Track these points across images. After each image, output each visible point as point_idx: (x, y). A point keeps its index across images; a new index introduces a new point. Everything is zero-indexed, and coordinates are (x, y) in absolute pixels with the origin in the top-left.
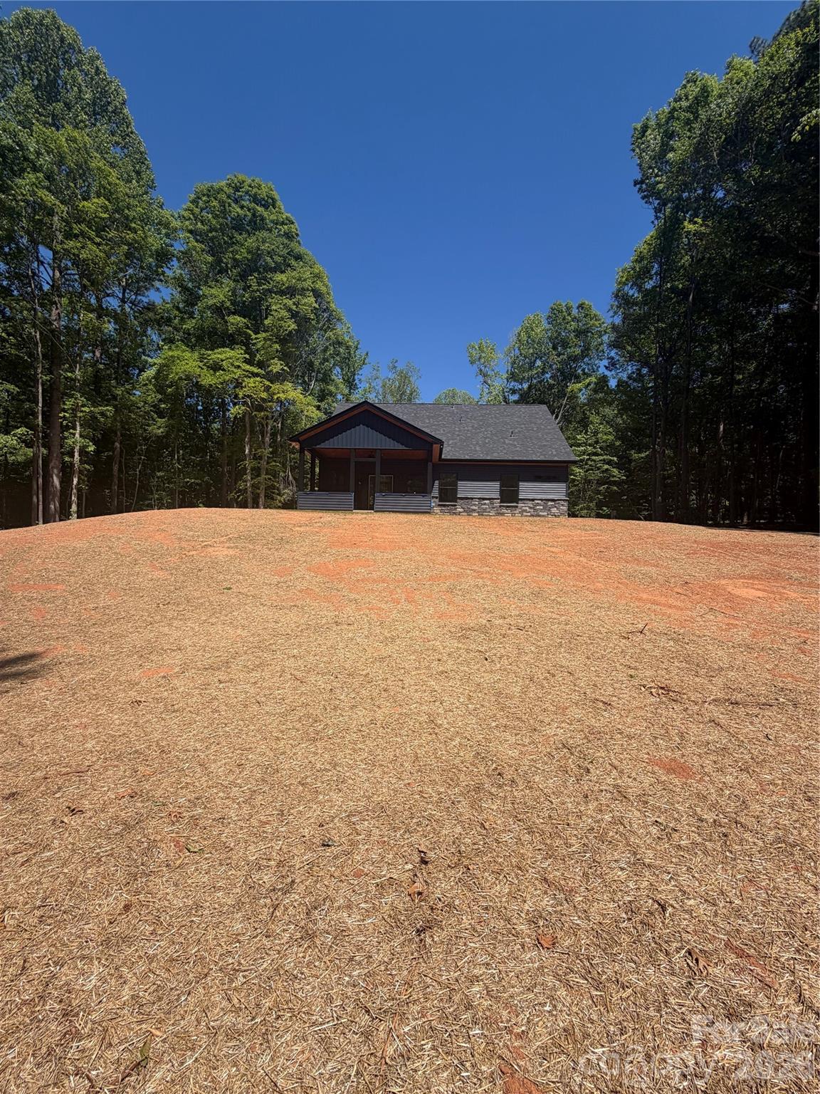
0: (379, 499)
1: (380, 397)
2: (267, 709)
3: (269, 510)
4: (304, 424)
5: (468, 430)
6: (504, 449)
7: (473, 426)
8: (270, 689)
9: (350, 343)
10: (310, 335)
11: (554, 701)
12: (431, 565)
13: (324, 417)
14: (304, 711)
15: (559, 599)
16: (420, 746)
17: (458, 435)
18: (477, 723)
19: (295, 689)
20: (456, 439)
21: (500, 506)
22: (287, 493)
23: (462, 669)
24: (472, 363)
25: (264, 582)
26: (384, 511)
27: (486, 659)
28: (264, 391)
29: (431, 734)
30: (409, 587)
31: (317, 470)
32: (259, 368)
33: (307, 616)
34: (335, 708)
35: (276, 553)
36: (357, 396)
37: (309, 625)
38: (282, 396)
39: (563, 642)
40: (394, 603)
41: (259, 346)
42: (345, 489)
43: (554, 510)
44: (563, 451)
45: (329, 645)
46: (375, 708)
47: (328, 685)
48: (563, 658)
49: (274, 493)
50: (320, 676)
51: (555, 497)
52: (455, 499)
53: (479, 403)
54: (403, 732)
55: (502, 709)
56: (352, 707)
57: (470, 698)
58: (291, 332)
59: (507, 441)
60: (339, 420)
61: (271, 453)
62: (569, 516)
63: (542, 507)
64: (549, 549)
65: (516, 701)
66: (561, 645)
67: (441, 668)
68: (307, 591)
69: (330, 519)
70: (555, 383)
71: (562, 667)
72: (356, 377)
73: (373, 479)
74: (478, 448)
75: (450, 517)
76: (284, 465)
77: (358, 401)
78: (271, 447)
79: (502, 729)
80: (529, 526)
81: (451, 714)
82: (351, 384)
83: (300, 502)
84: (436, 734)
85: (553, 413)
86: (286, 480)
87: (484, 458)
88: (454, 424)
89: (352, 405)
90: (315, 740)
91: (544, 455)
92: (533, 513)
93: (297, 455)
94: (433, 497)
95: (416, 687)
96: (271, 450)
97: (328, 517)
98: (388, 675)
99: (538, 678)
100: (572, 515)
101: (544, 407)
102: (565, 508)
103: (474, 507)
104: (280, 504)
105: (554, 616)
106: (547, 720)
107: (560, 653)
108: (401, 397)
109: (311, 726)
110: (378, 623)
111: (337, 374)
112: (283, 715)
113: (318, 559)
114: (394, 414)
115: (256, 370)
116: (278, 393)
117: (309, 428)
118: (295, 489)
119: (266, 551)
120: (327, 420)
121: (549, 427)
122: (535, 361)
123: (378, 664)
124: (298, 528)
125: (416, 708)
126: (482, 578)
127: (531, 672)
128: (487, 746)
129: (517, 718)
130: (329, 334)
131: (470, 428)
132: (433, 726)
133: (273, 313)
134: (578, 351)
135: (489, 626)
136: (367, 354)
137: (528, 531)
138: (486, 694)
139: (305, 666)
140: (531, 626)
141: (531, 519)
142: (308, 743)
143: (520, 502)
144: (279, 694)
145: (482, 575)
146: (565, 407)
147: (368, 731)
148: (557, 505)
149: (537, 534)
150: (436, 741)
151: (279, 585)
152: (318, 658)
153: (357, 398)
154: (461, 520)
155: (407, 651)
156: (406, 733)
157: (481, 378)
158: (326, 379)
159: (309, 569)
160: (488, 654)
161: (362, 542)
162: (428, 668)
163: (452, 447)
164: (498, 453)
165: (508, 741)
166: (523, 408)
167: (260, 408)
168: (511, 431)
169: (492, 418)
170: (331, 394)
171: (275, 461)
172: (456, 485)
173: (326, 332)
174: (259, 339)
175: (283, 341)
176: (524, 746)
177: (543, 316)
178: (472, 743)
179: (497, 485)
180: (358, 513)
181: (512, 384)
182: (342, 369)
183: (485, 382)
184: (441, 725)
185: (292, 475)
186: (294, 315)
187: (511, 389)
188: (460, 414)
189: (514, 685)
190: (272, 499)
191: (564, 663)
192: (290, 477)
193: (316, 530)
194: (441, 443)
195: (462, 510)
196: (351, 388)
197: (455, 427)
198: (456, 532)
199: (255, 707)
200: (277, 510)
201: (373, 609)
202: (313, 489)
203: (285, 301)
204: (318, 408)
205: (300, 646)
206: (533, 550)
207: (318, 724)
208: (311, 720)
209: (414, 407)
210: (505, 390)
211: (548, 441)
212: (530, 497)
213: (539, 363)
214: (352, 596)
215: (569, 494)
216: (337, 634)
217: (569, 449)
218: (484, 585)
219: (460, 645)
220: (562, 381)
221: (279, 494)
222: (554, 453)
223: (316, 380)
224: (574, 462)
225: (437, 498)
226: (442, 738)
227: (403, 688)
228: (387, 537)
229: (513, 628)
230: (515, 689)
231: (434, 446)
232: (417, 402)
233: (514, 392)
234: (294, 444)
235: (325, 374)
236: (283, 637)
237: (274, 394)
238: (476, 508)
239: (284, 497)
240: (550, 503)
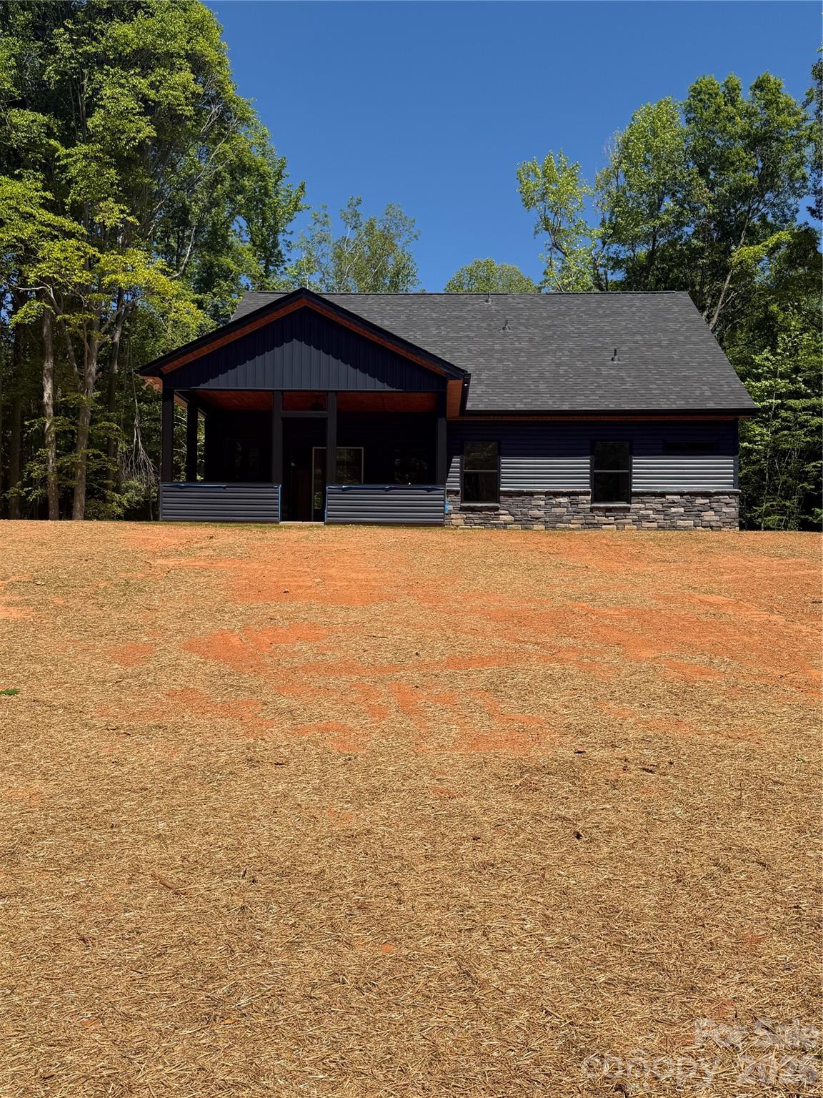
0: (335, 497)
1: (332, 282)
2: (104, 953)
3: (96, 524)
4: (172, 339)
5: (521, 350)
6: (599, 386)
7: (531, 340)
8: (107, 909)
9: (267, 169)
10: (184, 152)
11: (730, 926)
12: (450, 633)
13: (211, 324)
14: (184, 957)
15: (730, 705)
16: (443, 1028)
17: (500, 361)
18: (565, 976)
19: (163, 908)
20: (494, 368)
21: (592, 509)
22: (136, 486)
23: (527, 857)
24: (528, 204)
25: (89, 678)
26: (348, 523)
27: (579, 836)
28: (84, 267)
29: (464, 1002)
30: (404, 681)
31: (201, 437)
32: (76, 219)
33: (185, 747)
34: (254, 949)
35: (115, 615)
36: (283, 278)
37: (190, 767)
38: (122, 278)
39: (744, 797)
40: (373, 716)
41: (73, 172)
42: (263, 477)
43: (709, 516)
44: (726, 388)
45: (235, 808)
46: (340, 947)
47: (235, 898)
48: (745, 831)
49: (106, 486)
50: (217, 879)
51: (712, 488)
52: (494, 495)
53: (543, 291)
54: (406, 996)
55: (618, 945)
56: (292, 946)
57: (546, 921)
58: (142, 142)
59: (604, 371)
60: (248, 330)
61: (98, 400)
62: (742, 527)
63: (682, 510)
64: (702, 597)
65: (648, 925)
66: (738, 803)
67: (481, 857)
68: (185, 696)
69: (230, 540)
70: (705, 245)
71: (744, 850)
72: (280, 238)
73: (322, 455)
74: (542, 386)
75: (484, 533)
76: (127, 427)
77: (284, 290)
78: (97, 387)
79: (620, 989)
80: (657, 550)
81: (508, 956)
82: (269, 253)
83: (166, 505)
84: (477, 1002)
85: (702, 308)
86: (131, 456)
87: (555, 407)
88: (492, 336)
89: (273, 298)
90: (210, 1019)
91: (685, 398)
92: (662, 523)
93: (158, 406)
94: (450, 492)
95: (430, 900)
96: (98, 393)
97: (227, 536)
98: (368, 874)
99: (693, 876)
100: (748, 524)
101: (684, 297)
102: (733, 511)
103: (536, 513)
104: (119, 511)
105: (721, 741)
106: (718, 967)
107: (739, 821)
108: (376, 280)
109: (202, 988)
110: (341, 761)
111: (239, 234)
112: (140, 966)
113: (208, 625)
114: (365, 316)
115: (69, 224)
116: (114, 272)
117: (180, 349)
118: (153, 478)
119: (92, 611)
120: (218, 331)
121: (694, 339)
122: (661, 200)
123: (343, 849)
124: (160, 561)
125: (430, 945)
126: (561, 661)
127: (677, 862)
128: (588, 1026)
129: (653, 964)
130: (222, 146)
131: (524, 345)
132: (468, 983)
133: (105, 102)
134: (750, 178)
135: (580, 764)
136: (302, 187)
137: (655, 561)
138: (580, 912)
139: (184, 858)
140: (671, 763)
141: (660, 534)
142: (196, 1026)
143: (634, 499)
144: (129, 920)
145: (560, 655)
146: (728, 295)
147: (326, 997)
148: (714, 505)
149: (673, 566)
150: (476, 1016)
151: (123, 684)
152: (211, 839)
153: (282, 282)
154: (511, 539)
155: (405, 820)
156: (410, 1001)
157: (547, 239)
158: (216, 242)
159: (190, 647)
160: (580, 824)
161: (301, 587)
162: (453, 856)
163: (487, 386)
164: (587, 396)
165: (635, 1014)
166: (638, 300)
167: (73, 304)
168: (613, 348)
169: (571, 321)
170: (227, 274)
171: (108, 419)
172: (497, 466)
173: (215, 143)
174: (76, 158)
175: (124, 163)
176: (672, 1024)
177: (677, 102)
178: (555, 1021)
179: (584, 463)
180: (290, 527)
181: (612, 250)
182: (249, 221)
183: (555, 245)
184: (486, 981)
185: (145, 449)
186: (149, 108)
187: (609, 259)
188: (505, 315)
189: (641, 892)
190: (104, 498)
191: (749, 842)
192: (142, 451)
193: (202, 563)
194: (464, 376)
195: (509, 518)
196: (268, 262)
197: (494, 343)
198: (501, 565)
199: (77, 949)
200: (116, 523)
201: (327, 730)
202: (191, 478)
203: (134, 81)
204: (200, 304)
205: (172, 811)
206: (667, 599)
207: (217, 984)
208: (199, 976)
209: (407, 301)
210: (599, 262)
211: (693, 368)
212: (659, 488)
213: (668, 203)
214: (284, 703)
215: (742, 481)
216: (254, 786)
217: (739, 384)
218: (564, 677)
219: (520, 805)
220: (719, 240)
221: (117, 490)
222: (708, 393)
223: (195, 246)
224: (752, 413)
225: (456, 493)
226: (489, 1011)
227: (400, 902)
228: (354, 575)
229: (632, 767)
230: (644, 901)
231: (451, 382)
232: (412, 290)
233: (617, 263)
234: (150, 380)
235: (214, 233)
236: (135, 795)
237: (103, 274)
238: (542, 513)
239: (128, 495)
240: (700, 501)
